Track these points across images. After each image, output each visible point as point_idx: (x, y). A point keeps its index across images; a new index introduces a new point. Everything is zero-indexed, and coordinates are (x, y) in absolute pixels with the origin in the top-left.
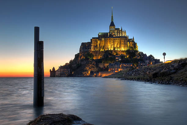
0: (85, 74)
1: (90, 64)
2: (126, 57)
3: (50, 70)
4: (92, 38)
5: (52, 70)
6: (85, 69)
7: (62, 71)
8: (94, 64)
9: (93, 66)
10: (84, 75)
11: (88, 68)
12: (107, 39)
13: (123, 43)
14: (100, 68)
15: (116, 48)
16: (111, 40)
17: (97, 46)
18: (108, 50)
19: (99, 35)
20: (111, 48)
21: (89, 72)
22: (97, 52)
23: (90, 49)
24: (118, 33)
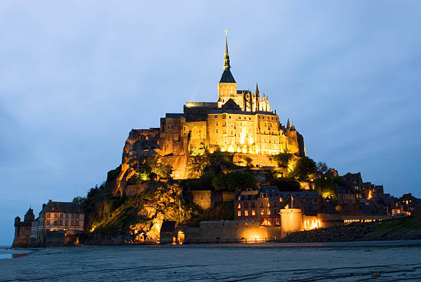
0: (140, 232)
1: (162, 192)
2: (279, 176)
3: (18, 219)
4: (165, 117)
5: (22, 220)
6: (141, 213)
7: (52, 222)
8: (173, 195)
9: (172, 200)
10: (134, 236)
11: (151, 211)
12: (216, 117)
13: (267, 132)
14: (197, 208)
15: (245, 146)
16: (227, 119)
17: (180, 140)
18: (218, 152)
19: (185, 108)
20: (228, 147)
21: (158, 226)
22: (182, 159)
23: (157, 150)
24: (248, 104)
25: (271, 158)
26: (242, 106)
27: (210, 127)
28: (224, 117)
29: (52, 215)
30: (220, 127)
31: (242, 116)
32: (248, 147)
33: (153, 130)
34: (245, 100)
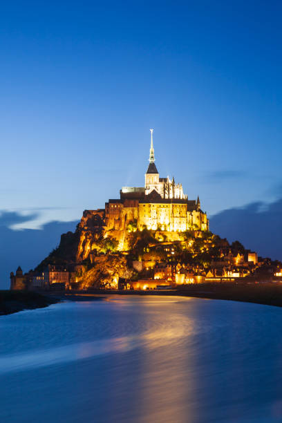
0: (107, 283)
1: (116, 262)
2: (184, 248)
3: (12, 274)
4: (108, 201)
5: (15, 274)
6: (106, 273)
8: (123, 263)
9: (122, 266)
10: (104, 286)
11: (111, 272)
12: (144, 206)
13: (179, 215)
14: (135, 270)
15: (163, 226)
16: (152, 207)
17: (119, 219)
18: (145, 230)
19: (121, 193)
20: (152, 227)
21: (116, 280)
22: (122, 234)
23: (105, 228)
24: (166, 191)
25: (180, 234)
26: (162, 195)
27: (140, 213)
28: (150, 206)
29: (53, 273)
30: (147, 213)
31: (162, 205)
32: (165, 226)
33: (100, 211)
34: (165, 189)
